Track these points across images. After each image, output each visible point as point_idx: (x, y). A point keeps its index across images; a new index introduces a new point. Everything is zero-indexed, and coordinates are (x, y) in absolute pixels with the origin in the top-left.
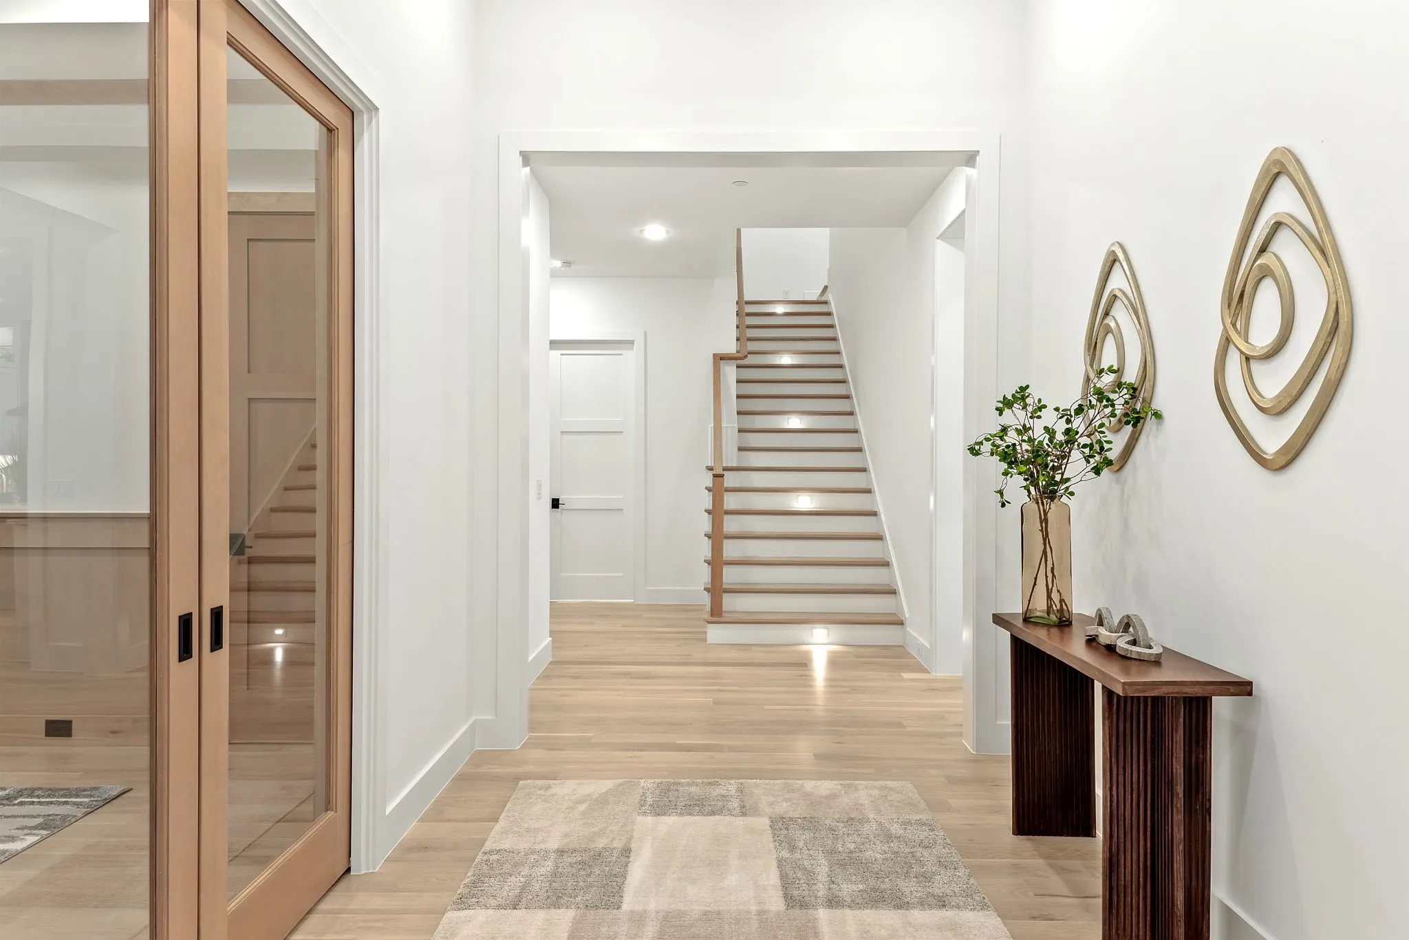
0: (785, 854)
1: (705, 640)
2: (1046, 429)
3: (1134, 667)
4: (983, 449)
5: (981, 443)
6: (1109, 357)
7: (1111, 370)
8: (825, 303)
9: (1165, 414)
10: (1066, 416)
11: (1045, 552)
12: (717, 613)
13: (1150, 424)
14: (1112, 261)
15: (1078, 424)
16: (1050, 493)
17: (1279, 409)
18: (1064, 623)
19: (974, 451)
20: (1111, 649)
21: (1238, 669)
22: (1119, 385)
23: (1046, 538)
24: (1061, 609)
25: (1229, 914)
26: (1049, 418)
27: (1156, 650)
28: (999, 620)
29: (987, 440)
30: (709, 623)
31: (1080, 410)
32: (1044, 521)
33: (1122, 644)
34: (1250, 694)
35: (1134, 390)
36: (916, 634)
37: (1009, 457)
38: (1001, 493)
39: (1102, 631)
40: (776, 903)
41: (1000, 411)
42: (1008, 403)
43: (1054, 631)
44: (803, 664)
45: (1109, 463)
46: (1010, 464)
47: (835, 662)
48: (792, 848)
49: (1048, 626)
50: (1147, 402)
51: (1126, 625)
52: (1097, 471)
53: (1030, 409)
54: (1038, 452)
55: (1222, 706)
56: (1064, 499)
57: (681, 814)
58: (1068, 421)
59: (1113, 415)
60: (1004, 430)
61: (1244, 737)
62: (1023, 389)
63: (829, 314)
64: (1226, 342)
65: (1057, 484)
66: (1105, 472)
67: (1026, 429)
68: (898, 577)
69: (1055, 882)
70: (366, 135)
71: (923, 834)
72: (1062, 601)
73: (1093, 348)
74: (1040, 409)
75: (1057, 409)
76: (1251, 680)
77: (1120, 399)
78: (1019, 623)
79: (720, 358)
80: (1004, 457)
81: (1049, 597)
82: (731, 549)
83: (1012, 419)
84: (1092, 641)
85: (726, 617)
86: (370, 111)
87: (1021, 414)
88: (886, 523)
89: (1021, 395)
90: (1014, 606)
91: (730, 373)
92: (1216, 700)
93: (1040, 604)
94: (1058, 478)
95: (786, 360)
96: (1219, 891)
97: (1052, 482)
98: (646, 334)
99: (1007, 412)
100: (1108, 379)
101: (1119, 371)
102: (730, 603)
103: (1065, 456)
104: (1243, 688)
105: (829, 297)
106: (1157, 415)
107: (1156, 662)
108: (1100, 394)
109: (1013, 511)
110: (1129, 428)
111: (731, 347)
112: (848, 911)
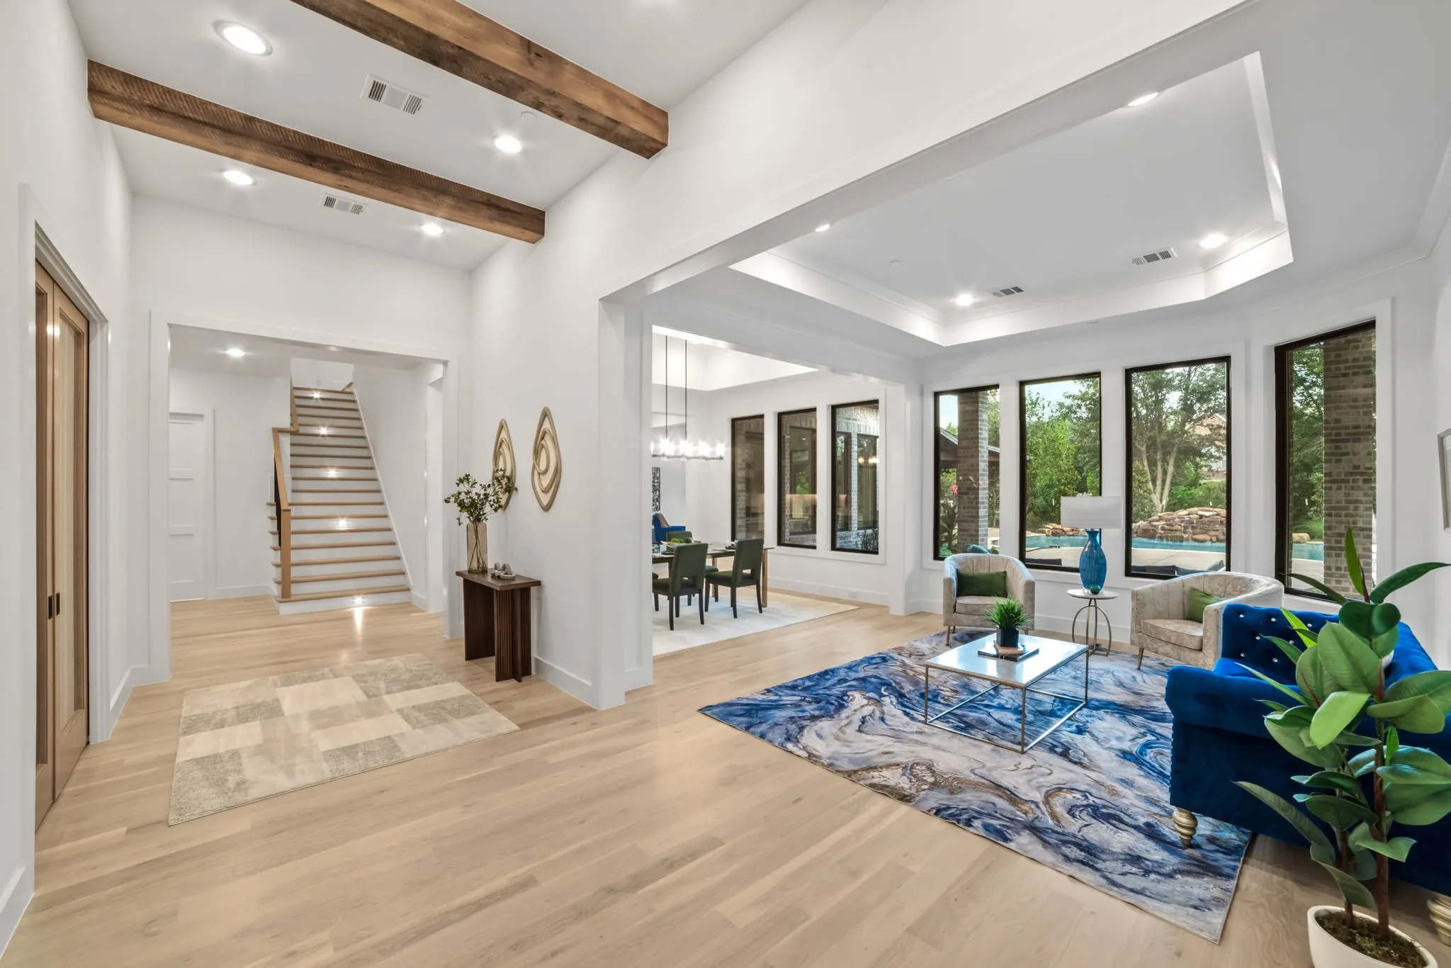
0: (363, 685)
1: (278, 613)
2: (476, 494)
3: (506, 581)
4: (451, 500)
5: (450, 498)
6: (501, 466)
7: (501, 470)
8: (351, 393)
9: (518, 488)
10: (484, 488)
11: (476, 544)
12: (286, 596)
13: (514, 492)
14: (501, 427)
15: (490, 491)
16: (478, 519)
17: (546, 491)
18: (484, 571)
19: (447, 501)
20: (499, 577)
21: (535, 577)
22: (503, 476)
23: (477, 537)
24: (483, 567)
25: (537, 660)
26: (477, 489)
27: (513, 575)
28: (458, 574)
29: (453, 496)
30: (281, 602)
31: (489, 486)
32: (476, 531)
33: (502, 574)
34: (540, 585)
35: (509, 479)
36: (417, 593)
37: (461, 505)
38: (459, 519)
39: (496, 571)
40: (363, 698)
41: (458, 484)
42: (461, 481)
43: (481, 575)
44: (349, 618)
45: (500, 506)
46: (462, 508)
47: (368, 615)
48: (365, 682)
49: (478, 573)
50: (513, 484)
51: (504, 568)
52: (496, 510)
53: (471, 483)
54: (473, 504)
55: (533, 590)
56: (484, 521)
57: (301, 683)
58: (485, 490)
59: (502, 488)
60: (460, 493)
61: (540, 599)
62: (467, 476)
63: (354, 401)
64: (534, 468)
65: (481, 515)
66: (500, 510)
67: (468, 492)
68: (406, 565)
69: (482, 670)
70: (99, 336)
71: (428, 667)
72: (483, 562)
73: (496, 459)
74: (475, 484)
75: (481, 485)
76: (539, 580)
77: (504, 482)
78: (467, 573)
79: (278, 432)
80: (460, 505)
81: (478, 562)
82: (295, 556)
83: (464, 487)
84: (493, 576)
85: (293, 598)
86: (102, 321)
87: (467, 486)
88: (398, 535)
89: (467, 478)
90: (464, 567)
91: (286, 440)
92: (532, 588)
93: (475, 566)
94: (481, 513)
95: (324, 431)
96: (534, 654)
97: (479, 515)
98: (214, 411)
99: (461, 484)
100: (501, 473)
101: (504, 471)
102: (296, 589)
103: (483, 504)
104: (538, 583)
105: (353, 389)
106: (516, 489)
107: (513, 579)
108: (497, 478)
109: (464, 526)
110: (507, 494)
111: (285, 422)
112: (396, 694)
